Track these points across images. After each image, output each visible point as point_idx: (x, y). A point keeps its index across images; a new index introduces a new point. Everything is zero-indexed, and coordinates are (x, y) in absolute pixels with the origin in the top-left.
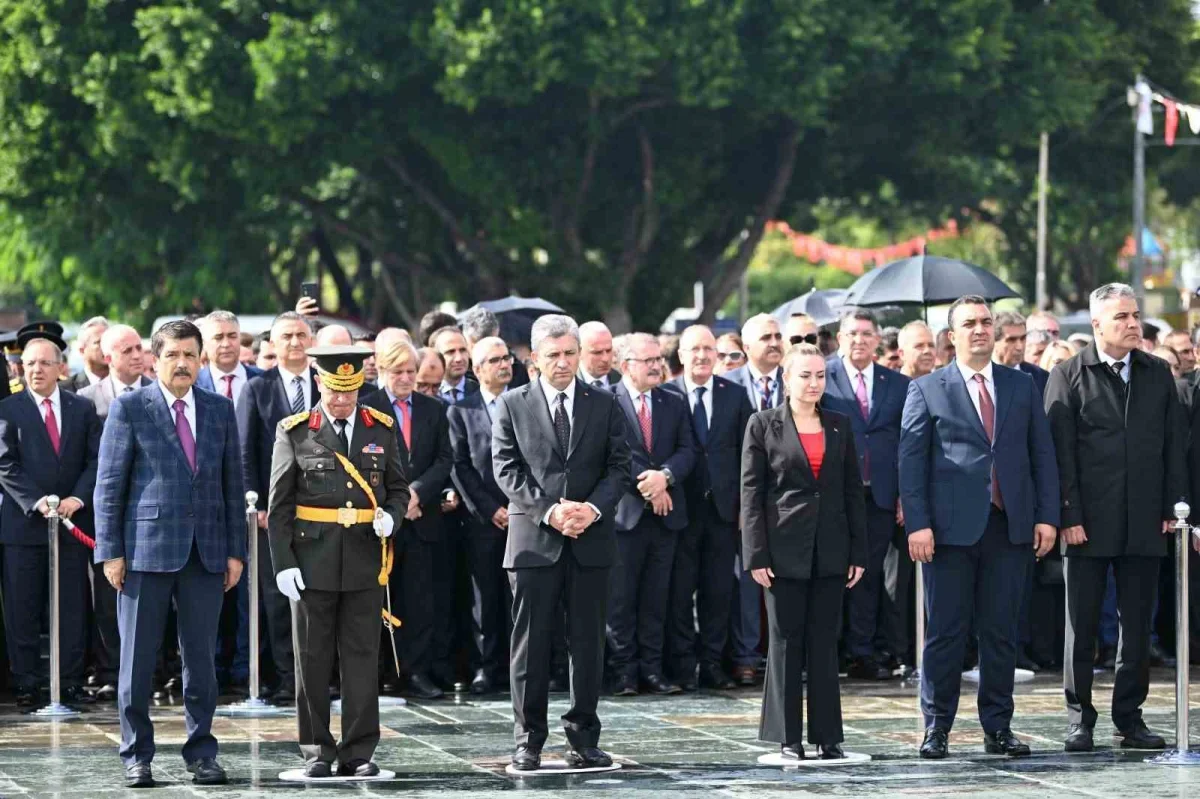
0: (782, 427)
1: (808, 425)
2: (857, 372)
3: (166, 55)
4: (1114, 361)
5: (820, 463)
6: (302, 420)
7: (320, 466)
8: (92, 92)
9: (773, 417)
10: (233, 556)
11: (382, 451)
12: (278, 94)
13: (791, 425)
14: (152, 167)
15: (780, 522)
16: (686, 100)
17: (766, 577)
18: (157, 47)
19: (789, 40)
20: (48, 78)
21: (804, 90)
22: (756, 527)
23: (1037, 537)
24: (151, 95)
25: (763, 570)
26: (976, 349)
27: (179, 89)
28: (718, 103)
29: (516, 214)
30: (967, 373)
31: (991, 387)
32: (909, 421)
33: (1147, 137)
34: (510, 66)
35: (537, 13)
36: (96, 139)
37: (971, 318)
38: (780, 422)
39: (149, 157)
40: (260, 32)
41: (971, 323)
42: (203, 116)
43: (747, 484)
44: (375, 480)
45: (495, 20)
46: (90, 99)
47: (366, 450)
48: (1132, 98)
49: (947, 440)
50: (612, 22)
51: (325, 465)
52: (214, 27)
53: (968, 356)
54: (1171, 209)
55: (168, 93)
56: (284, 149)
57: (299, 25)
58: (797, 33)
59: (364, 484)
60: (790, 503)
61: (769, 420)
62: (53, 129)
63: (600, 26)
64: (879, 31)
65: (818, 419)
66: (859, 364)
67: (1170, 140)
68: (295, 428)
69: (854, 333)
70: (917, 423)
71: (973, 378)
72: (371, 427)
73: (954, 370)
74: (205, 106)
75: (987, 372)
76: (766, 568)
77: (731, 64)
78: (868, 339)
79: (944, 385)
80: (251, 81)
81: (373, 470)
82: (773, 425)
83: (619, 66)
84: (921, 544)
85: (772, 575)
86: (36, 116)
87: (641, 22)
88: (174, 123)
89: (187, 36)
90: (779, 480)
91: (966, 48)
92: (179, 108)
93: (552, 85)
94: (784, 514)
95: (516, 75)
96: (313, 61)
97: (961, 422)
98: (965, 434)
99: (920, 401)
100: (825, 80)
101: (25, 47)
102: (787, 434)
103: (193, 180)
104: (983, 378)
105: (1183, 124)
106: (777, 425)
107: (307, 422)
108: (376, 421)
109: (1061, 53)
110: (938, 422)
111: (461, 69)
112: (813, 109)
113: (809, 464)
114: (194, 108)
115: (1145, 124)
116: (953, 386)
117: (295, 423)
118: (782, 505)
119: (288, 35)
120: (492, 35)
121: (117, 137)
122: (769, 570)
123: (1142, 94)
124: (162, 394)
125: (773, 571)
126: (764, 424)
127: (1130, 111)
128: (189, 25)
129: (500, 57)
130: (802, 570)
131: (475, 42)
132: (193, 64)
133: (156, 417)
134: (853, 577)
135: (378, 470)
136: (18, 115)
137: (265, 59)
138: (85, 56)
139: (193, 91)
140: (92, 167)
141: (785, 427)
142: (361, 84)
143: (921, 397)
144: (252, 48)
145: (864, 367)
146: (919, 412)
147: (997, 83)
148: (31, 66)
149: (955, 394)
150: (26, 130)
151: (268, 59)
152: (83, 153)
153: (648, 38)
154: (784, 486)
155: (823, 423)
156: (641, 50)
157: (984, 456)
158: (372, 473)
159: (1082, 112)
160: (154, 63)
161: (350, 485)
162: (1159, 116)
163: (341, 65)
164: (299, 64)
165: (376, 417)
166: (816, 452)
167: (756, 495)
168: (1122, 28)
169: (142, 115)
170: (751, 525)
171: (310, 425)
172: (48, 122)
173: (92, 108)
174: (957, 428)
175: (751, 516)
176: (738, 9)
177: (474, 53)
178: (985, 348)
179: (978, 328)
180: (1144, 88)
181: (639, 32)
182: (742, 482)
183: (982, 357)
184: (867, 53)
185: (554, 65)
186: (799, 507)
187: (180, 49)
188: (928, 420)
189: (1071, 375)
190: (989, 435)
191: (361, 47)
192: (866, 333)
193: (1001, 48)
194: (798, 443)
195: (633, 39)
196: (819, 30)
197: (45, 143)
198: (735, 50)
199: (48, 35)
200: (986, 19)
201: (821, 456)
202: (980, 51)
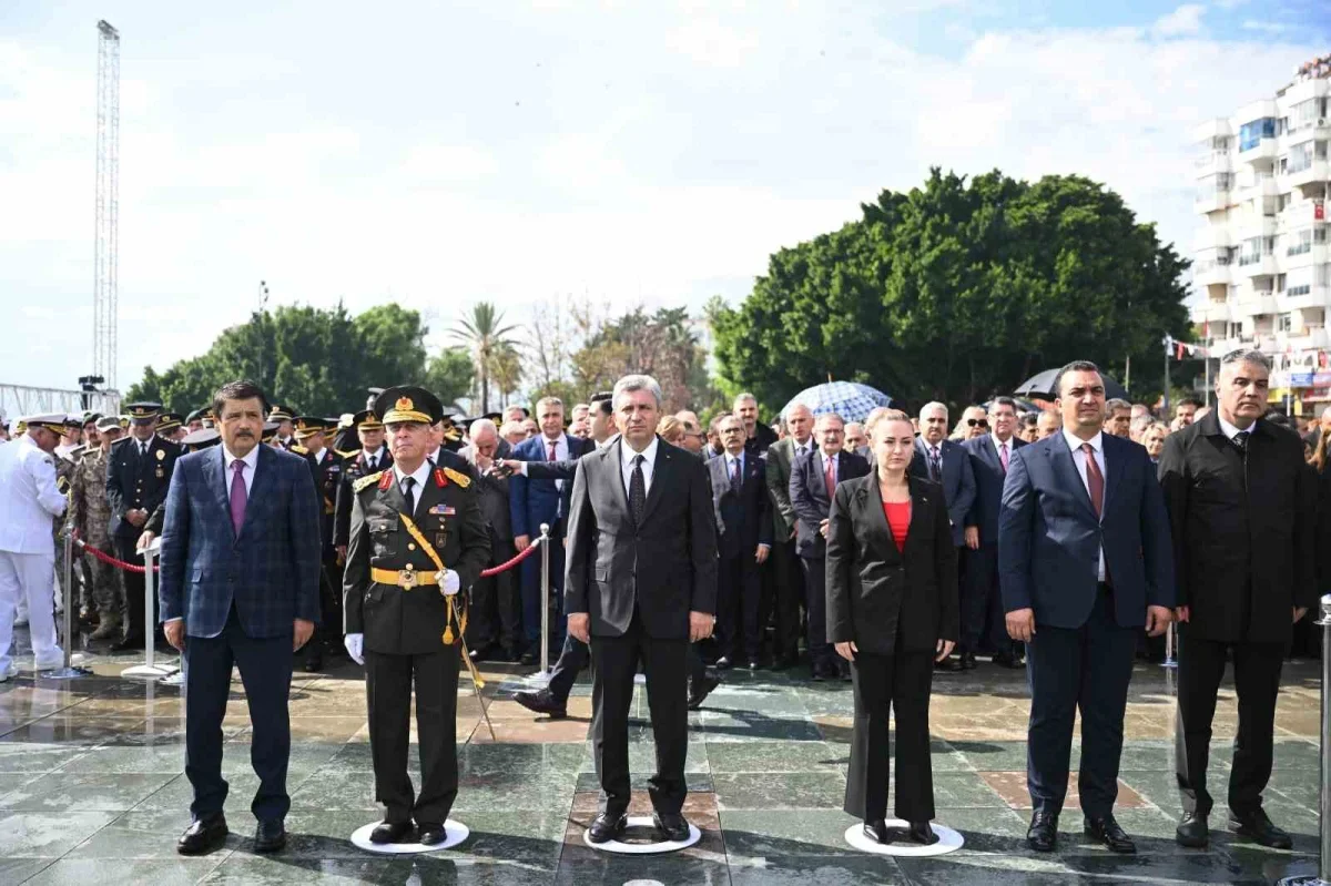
0: (866, 497)
1: (896, 494)
2: (1000, 443)
3: (792, 330)
4: (1236, 431)
5: (905, 534)
6: (374, 480)
7: (383, 527)
8: (765, 343)
9: (859, 486)
10: (299, 616)
11: (453, 511)
12: (832, 343)
13: (877, 495)
14: (787, 371)
15: (863, 595)
16: (986, 344)
17: (849, 652)
18: (789, 326)
19: (1026, 321)
20: (751, 339)
21: (1032, 340)
22: (838, 599)
23: (1150, 618)
24: (787, 344)
25: (846, 644)
26: (1083, 420)
27: (797, 342)
28: (998, 345)
29: (922, 387)
30: (1074, 442)
31: (1100, 458)
32: (1010, 492)
33: (1170, 357)
34: (918, 332)
35: (928, 312)
36: (768, 360)
37: (1080, 387)
38: (866, 492)
39: (787, 367)
40: (826, 321)
41: (1079, 392)
42: (805, 352)
43: (832, 554)
44: (441, 542)
45: (912, 314)
46: (765, 346)
47: (433, 511)
48: (1164, 342)
49: (1050, 515)
50: (957, 315)
51: (388, 527)
52: (809, 319)
53: (1074, 425)
54: (1174, 390)
55: (793, 343)
56: (835, 364)
57: (840, 318)
58: (1029, 318)
59: (427, 546)
60: (873, 575)
61: (854, 489)
62: (753, 357)
63: (953, 317)
64: (1061, 317)
65: (906, 489)
66: (1003, 437)
67: (1179, 358)
68: (366, 489)
69: (999, 414)
70: (1017, 494)
71: (1081, 448)
72: (444, 487)
73: (1060, 440)
74: (806, 348)
75: (1097, 442)
76: (849, 641)
77: (1003, 330)
78: (1010, 419)
79: (1047, 455)
80: (823, 338)
81: (439, 531)
82: (858, 494)
83: (959, 331)
84: (1019, 623)
85: (856, 650)
86: (747, 353)
87: (968, 315)
88: (796, 354)
89: (799, 323)
90: (863, 550)
91: (1097, 323)
92: (797, 349)
93: (934, 339)
94: (868, 586)
95: (920, 335)
96: (845, 331)
97: (1068, 497)
98: (1070, 509)
99: (1021, 471)
100: (1040, 336)
101: (743, 327)
102: (873, 503)
103: (802, 375)
104: (1091, 449)
105: (1186, 351)
106: (863, 494)
107: (378, 482)
108: (450, 481)
109: (1136, 326)
110: (1042, 497)
111: (899, 333)
112: (1035, 347)
113: (893, 537)
114: (802, 348)
115: (1170, 352)
116: (1057, 457)
117: (367, 484)
118: (866, 577)
119: (836, 321)
120: (911, 320)
121: (776, 360)
122: (852, 643)
123: (1169, 340)
124: (223, 454)
125: (857, 646)
126: (849, 493)
127: (1163, 348)
128: (800, 319)
129: (914, 329)
130: (887, 645)
131: (904, 322)
132: (801, 333)
133: (210, 477)
134: (942, 651)
135: (443, 531)
136: (741, 353)
137: (827, 331)
138: (763, 331)
139: (802, 342)
140: (767, 370)
141: (870, 499)
142: (863, 339)
143: (1022, 467)
144: (823, 327)
145: (1007, 439)
146: (1020, 483)
147: (1109, 337)
148: (745, 334)
149: (1060, 463)
150: (744, 357)
151: (828, 330)
152: (764, 366)
153: (970, 320)
154: (870, 557)
155: (911, 492)
156: (968, 325)
157: (1091, 532)
158: (437, 535)
159: (1144, 348)
160: (788, 333)
161: (411, 546)
162: (1176, 348)
163: (856, 332)
164: (839, 332)
165: (451, 477)
166: (902, 521)
167: (839, 567)
168: (1160, 316)
169: (783, 351)
170: (835, 596)
171: (379, 486)
172: (751, 355)
173: (766, 349)
174: (1063, 502)
175: (835, 587)
176: (1006, 309)
177: (904, 327)
178: (1095, 419)
179: (1088, 398)
180: (1169, 338)
181: (967, 318)
182: (828, 550)
183: (1090, 428)
184: (1057, 326)
185: (935, 332)
186: (883, 579)
187: (797, 327)
188: (1030, 492)
189: (1186, 444)
190: (1097, 507)
191: (863, 327)
192: (1008, 414)
193: (1111, 324)
194: (882, 514)
195: (965, 321)
196: (1038, 317)
197: (751, 362)
198: (1004, 324)
199: (751, 323)
200: (1104, 312)
201: (906, 527)
202: (1102, 325)
